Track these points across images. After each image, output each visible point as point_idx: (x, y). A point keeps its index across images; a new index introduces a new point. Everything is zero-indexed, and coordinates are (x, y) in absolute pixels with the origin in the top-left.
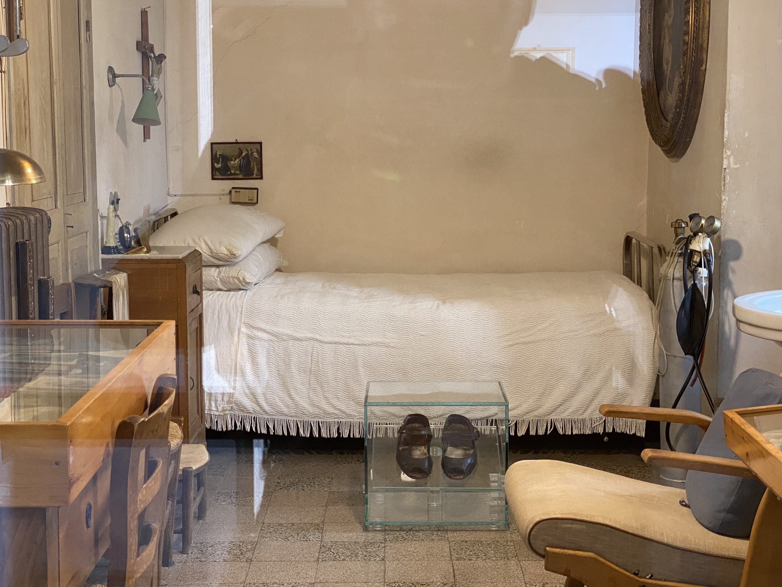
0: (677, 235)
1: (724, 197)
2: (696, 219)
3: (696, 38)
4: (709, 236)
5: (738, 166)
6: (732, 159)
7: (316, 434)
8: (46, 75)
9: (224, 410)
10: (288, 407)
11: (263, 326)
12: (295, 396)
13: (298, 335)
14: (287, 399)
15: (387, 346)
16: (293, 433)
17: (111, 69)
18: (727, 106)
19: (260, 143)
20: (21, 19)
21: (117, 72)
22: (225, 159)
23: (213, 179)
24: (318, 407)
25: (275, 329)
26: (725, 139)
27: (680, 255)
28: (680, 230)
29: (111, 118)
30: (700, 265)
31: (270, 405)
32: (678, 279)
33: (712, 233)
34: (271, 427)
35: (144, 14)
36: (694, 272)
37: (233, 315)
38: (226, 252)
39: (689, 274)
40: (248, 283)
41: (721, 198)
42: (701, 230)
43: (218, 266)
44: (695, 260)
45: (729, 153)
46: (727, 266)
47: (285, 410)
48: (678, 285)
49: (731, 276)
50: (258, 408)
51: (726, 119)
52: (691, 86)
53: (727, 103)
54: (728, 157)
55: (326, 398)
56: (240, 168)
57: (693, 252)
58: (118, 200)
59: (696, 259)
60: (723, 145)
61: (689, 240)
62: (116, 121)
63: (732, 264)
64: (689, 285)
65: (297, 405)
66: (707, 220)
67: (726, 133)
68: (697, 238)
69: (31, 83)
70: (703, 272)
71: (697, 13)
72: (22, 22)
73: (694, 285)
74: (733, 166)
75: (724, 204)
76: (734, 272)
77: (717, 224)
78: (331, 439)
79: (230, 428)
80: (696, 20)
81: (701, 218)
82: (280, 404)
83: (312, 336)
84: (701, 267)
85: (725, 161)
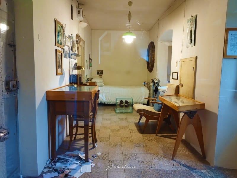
7: (110, 104)
14: (106, 99)
16: (107, 104)
17: (87, 60)
19: (103, 70)
22: (98, 72)
23: (97, 74)
27: (153, 83)
29: (87, 66)
47: (106, 101)
50: (103, 100)
56: (100, 73)
79: (100, 103)
81: (156, 78)
83: (109, 92)
85: (157, 72)
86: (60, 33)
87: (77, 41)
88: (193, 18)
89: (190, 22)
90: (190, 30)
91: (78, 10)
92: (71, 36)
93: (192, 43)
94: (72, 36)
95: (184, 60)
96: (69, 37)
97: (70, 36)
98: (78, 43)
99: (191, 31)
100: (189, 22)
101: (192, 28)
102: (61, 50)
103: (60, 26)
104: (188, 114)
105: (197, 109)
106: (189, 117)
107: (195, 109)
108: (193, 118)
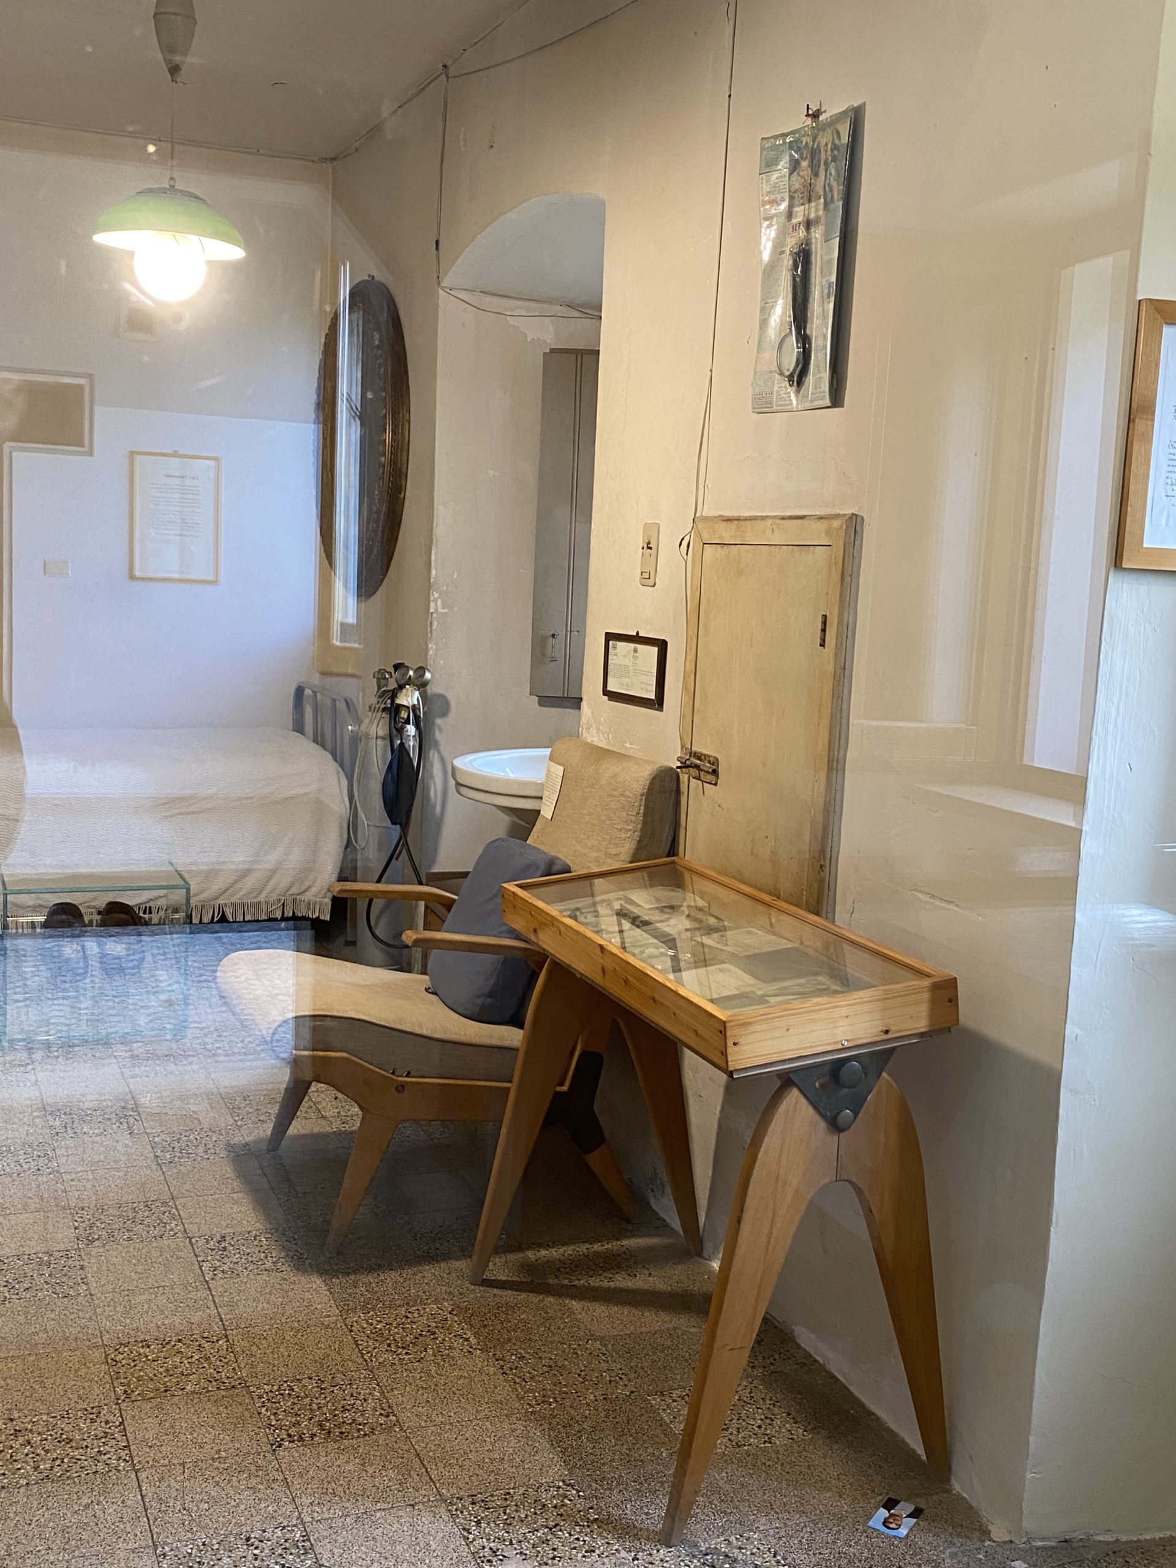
0: (379, 688)
1: (430, 646)
2: (402, 671)
4: (417, 689)
5: (446, 610)
6: (439, 602)
18: (434, 541)
26: (432, 580)
27: (384, 710)
28: (383, 682)
30: (407, 722)
32: (383, 738)
33: (422, 686)
36: (400, 731)
39: (395, 732)
41: (427, 646)
42: (409, 682)
44: (402, 715)
45: (436, 595)
46: (434, 724)
48: (383, 745)
49: (438, 735)
51: (433, 557)
52: (387, 515)
53: (434, 537)
54: (436, 600)
57: (399, 707)
59: (404, 714)
60: (429, 586)
61: (394, 694)
63: (438, 721)
64: (396, 745)
66: (416, 671)
67: (433, 572)
68: (404, 690)
70: (411, 729)
73: (402, 745)
74: (441, 610)
75: (431, 652)
76: (440, 729)
77: (428, 675)
80: (394, 440)
81: (408, 668)
84: (409, 724)
85: (432, 605)
88: (825, 139)
89: (795, 166)
90: (791, 243)
93: (810, 380)
95: (727, 533)
99: (803, 257)
100: (783, 165)
101: (808, 224)
104: (817, 1085)
105: (890, 1036)
106: (823, 1116)
107: (877, 1039)
108: (860, 1115)
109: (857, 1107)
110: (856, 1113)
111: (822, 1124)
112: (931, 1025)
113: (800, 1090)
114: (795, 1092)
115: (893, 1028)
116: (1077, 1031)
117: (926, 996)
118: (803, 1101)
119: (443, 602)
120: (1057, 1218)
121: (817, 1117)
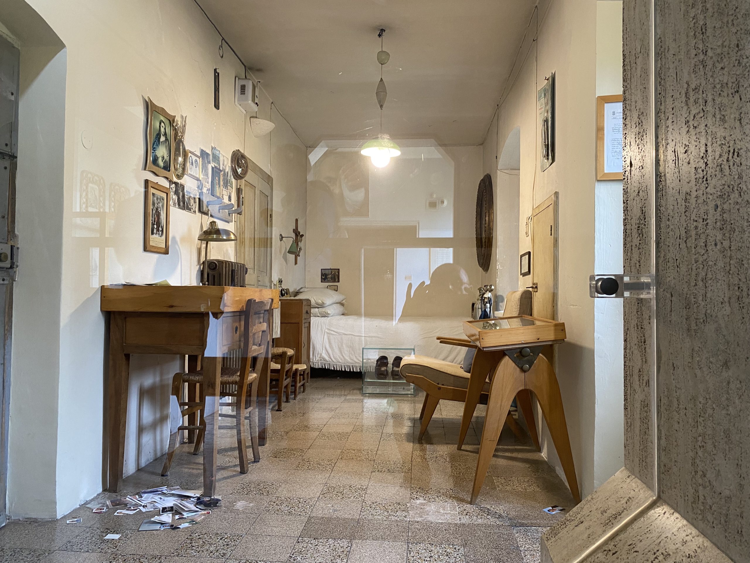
0: (480, 293)
1: (496, 278)
2: (486, 287)
3: (489, 225)
4: (490, 292)
7: (352, 370)
8: (252, 227)
9: (318, 360)
10: (341, 359)
11: (334, 329)
12: (344, 356)
13: (346, 333)
14: (342, 357)
15: (379, 338)
16: (343, 370)
17: (281, 235)
18: (498, 247)
19: (339, 269)
20: (243, 205)
21: (283, 236)
22: (326, 275)
23: (322, 282)
24: (352, 360)
25: (339, 331)
26: (497, 259)
27: (481, 299)
28: (481, 291)
29: (280, 252)
31: (335, 359)
34: (335, 367)
35: (297, 220)
36: (485, 305)
37: (323, 325)
38: (321, 302)
39: (483, 306)
40: (329, 314)
42: (488, 290)
43: (318, 308)
45: (498, 263)
46: (498, 304)
47: (341, 361)
48: (480, 310)
50: (330, 360)
51: (497, 252)
52: (488, 242)
53: (497, 245)
54: (498, 265)
55: (356, 357)
56: (331, 278)
57: (485, 298)
58: (282, 281)
59: (486, 300)
60: (497, 261)
61: (484, 294)
62: (283, 253)
63: (501, 304)
64: (483, 310)
65: (345, 359)
66: (490, 287)
67: (497, 256)
68: (486, 293)
69: (246, 227)
70: (488, 305)
71: (489, 217)
72: (243, 206)
73: (485, 310)
74: (500, 268)
75: (497, 282)
76: (501, 307)
77: (493, 287)
78: (357, 372)
79: (320, 367)
80: (489, 219)
81: (488, 286)
82: (339, 358)
83: (351, 333)
84: (488, 303)
85: (497, 266)
86: (163, 139)
87: (234, 171)
90: (544, 118)
91: (239, 83)
92: (209, 151)
94: (213, 154)
95: (538, 208)
96: (204, 154)
97: (208, 154)
98: (238, 177)
100: (543, 96)
102: (168, 184)
103: (162, 118)
104: (515, 356)
105: (539, 341)
106: (518, 366)
107: (535, 341)
108: (532, 367)
109: (531, 364)
110: (530, 367)
111: (518, 369)
112: (555, 338)
113: (509, 357)
114: (507, 357)
115: (541, 338)
116: (599, 335)
117: (553, 328)
118: (510, 360)
119: (501, 266)
120: (597, 401)
121: (516, 366)
